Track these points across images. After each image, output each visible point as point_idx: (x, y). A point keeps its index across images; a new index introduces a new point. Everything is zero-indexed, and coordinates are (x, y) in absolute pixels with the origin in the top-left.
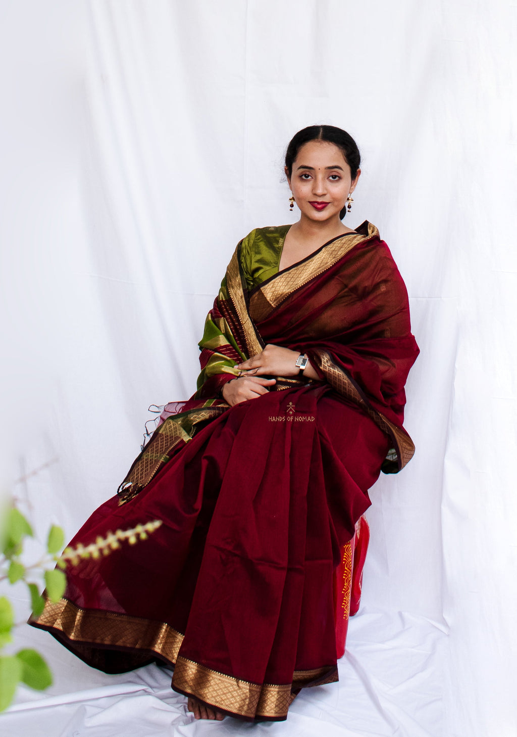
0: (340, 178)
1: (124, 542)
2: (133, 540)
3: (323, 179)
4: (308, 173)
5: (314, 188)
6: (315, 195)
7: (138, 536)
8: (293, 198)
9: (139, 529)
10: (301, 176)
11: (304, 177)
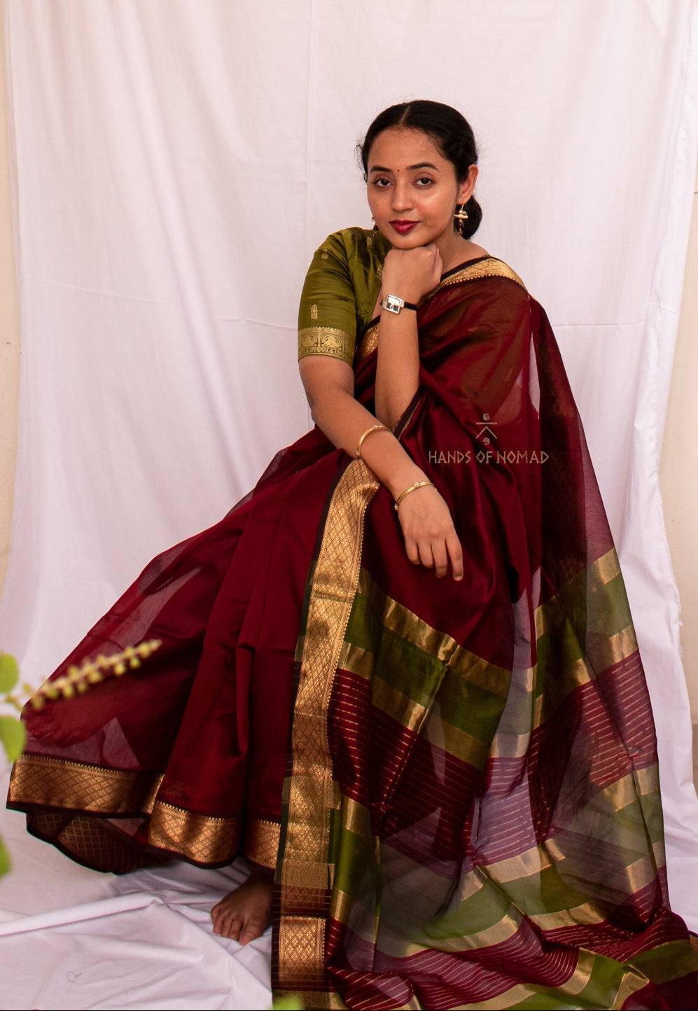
0: (434, 182)
1: (108, 674)
2: (120, 669)
4: (384, 178)
7: (127, 662)
9: (130, 652)
10: (375, 183)
11: (380, 184)
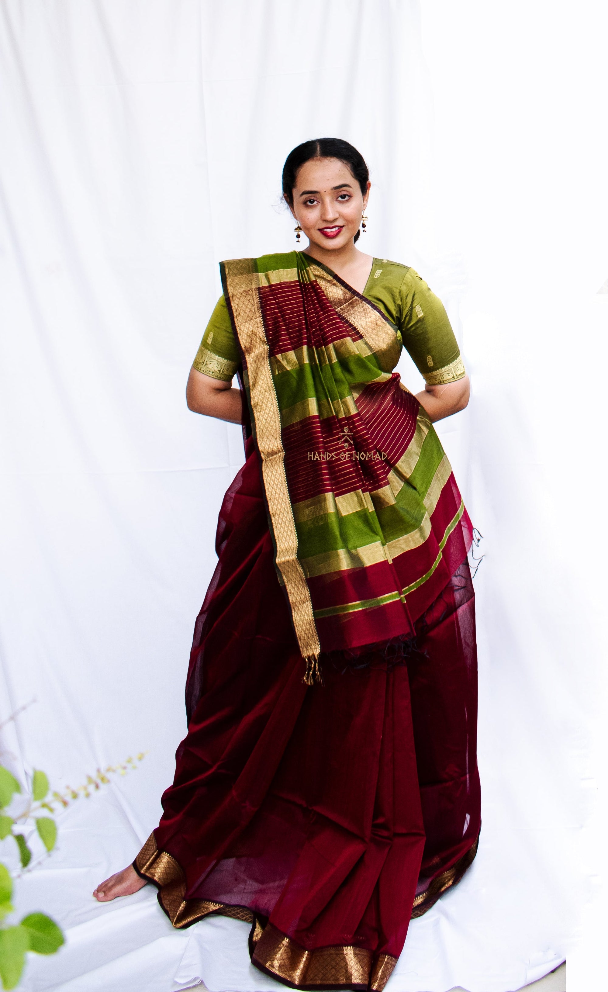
0: (350, 196)
3: (332, 202)
4: (313, 198)
5: (323, 213)
6: (326, 221)
8: (298, 227)
10: (305, 203)
11: (309, 204)
